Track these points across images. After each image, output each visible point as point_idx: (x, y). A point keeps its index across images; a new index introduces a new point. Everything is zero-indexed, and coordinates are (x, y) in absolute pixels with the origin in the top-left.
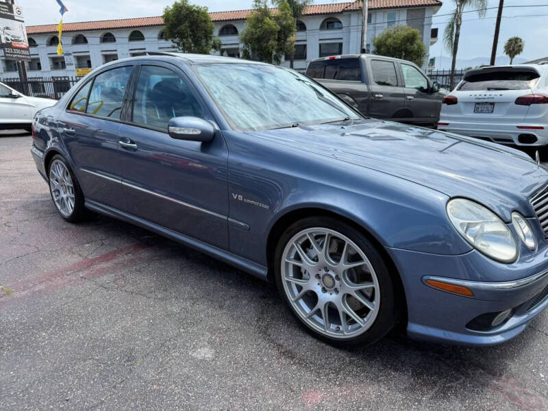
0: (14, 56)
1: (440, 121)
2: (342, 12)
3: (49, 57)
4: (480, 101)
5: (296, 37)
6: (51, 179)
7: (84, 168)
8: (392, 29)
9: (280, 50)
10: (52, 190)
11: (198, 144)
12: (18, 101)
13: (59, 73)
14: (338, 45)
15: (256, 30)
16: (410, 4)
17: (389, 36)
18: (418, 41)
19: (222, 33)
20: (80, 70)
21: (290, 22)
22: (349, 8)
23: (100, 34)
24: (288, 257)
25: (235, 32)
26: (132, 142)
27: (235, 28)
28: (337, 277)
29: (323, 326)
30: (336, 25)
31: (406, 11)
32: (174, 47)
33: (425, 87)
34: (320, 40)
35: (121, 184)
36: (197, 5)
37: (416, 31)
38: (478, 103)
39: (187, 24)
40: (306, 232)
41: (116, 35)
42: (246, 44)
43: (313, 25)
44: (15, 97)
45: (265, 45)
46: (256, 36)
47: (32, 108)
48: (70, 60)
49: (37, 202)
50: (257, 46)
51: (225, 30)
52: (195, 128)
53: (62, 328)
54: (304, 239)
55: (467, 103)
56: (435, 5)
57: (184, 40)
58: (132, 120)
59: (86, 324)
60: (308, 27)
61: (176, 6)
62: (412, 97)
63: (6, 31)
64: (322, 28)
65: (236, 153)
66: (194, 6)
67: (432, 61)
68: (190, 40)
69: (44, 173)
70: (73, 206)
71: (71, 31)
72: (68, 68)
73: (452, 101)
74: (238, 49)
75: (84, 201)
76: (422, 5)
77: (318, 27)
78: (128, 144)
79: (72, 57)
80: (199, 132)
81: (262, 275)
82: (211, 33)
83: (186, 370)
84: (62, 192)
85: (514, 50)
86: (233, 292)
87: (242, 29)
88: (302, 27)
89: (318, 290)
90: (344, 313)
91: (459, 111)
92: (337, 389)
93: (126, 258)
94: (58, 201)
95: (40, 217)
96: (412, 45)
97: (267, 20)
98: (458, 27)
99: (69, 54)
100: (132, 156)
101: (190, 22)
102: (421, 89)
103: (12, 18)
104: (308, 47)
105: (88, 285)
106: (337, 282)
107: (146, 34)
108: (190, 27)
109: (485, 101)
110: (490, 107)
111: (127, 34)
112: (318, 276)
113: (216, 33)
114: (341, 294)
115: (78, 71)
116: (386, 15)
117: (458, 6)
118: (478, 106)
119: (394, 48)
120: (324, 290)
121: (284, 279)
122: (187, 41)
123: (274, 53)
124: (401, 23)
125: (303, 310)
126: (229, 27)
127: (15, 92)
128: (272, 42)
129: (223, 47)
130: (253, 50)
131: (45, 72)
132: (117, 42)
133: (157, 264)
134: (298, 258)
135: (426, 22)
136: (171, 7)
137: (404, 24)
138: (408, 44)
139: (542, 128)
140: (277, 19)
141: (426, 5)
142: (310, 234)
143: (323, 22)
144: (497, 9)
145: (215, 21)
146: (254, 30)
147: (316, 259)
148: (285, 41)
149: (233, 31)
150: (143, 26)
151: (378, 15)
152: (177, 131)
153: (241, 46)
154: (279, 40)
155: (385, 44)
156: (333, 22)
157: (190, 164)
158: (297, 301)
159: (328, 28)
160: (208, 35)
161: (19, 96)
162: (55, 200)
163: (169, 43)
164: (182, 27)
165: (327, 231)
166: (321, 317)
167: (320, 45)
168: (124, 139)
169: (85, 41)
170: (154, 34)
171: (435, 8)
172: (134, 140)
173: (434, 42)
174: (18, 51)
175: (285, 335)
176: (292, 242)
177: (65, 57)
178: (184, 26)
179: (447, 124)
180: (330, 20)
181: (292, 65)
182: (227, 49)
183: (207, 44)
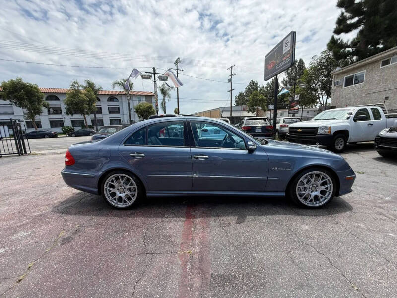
2: (118, 95)
5: (96, 104)
8: (141, 103)
9: (89, 109)
14: (117, 108)
15: (74, 99)
17: (141, 106)
19: (47, 99)
21: (93, 97)
22: (121, 94)
25: (57, 99)
27: (57, 97)
28: (317, 186)
29: (312, 204)
30: (115, 100)
31: (145, 97)
34: (108, 106)
36: (30, 83)
37: (150, 105)
39: (22, 92)
42: (68, 105)
43: (104, 99)
45: (81, 106)
46: (74, 102)
51: (49, 97)
57: (21, 101)
60: (101, 100)
64: (108, 100)
70: (134, 199)
74: (60, 107)
75: (146, 193)
76: (150, 95)
77: (107, 100)
82: (41, 99)
84: (118, 193)
88: (98, 100)
97: (80, 95)
98: (165, 104)
104: (102, 109)
106: (316, 188)
108: (26, 94)
113: (44, 99)
116: (137, 98)
117: (163, 97)
119: (144, 111)
120: (312, 192)
121: (297, 193)
122: (24, 102)
124: (144, 101)
126: (53, 96)
128: (86, 106)
129: (50, 106)
140: (86, 95)
143: (109, 98)
145: (44, 93)
146: (72, 99)
148: (92, 105)
149: (55, 98)
151: (134, 97)
153: (64, 106)
154: (89, 105)
158: (302, 199)
159: (111, 101)
160: (39, 99)
165: (315, 172)
166: (310, 201)
167: (109, 108)
176: (301, 179)
178: (21, 94)
180: (112, 98)
181: (95, 116)
182: (53, 108)
183: (39, 104)
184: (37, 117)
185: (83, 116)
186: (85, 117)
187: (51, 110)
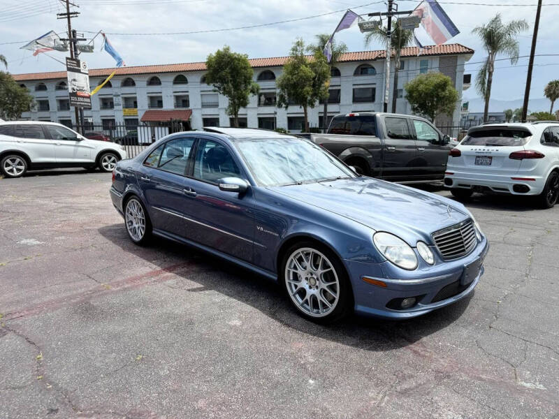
0: (78, 103)
1: (447, 171)
2: (375, 60)
3: (100, 98)
4: (479, 155)
5: (330, 83)
6: (127, 213)
7: (155, 206)
8: (423, 76)
9: (315, 95)
10: (127, 221)
11: (236, 194)
12: (82, 143)
13: (108, 113)
14: (371, 90)
15: (292, 76)
16: (442, 52)
17: (421, 82)
18: (449, 88)
19: (261, 78)
20: (127, 110)
21: (325, 69)
22: (382, 56)
23: (147, 78)
24: (290, 267)
25: (273, 77)
26: (193, 191)
27: (273, 74)
28: (318, 279)
29: (309, 310)
30: (370, 71)
31: (438, 59)
32: (215, 91)
33: (437, 139)
34: (354, 85)
35: (183, 219)
36: (238, 53)
37: (448, 78)
38: (479, 157)
39: (228, 70)
40: (300, 250)
41: (162, 78)
42: (282, 89)
43: (347, 71)
44: (79, 140)
45: (300, 90)
46: (292, 82)
47: (92, 150)
48: (118, 101)
49: (110, 230)
50: (292, 92)
51: (263, 75)
52: (235, 185)
53: (147, 307)
54: (299, 256)
55: (469, 156)
56: (467, 53)
57: (225, 85)
58: (193, 175)
59: (162, 306)
60: (343, 73)
61: (218, 53)
62: (423, 149)
63: (73, 82)
64: (356, 74)
65: (260, 201)
66: (235, 53)
67: (466, 105)
68: (230, 85)
69: (121, 210)
70: (143, 233)
71: (121, 75)
72: (116, 108)
73: (457, 154)
74: (274, 93)
75: (152, 230)
76: (455, 53)
77: (352, 73)
78: (190, 192)
79: (120, 98)
80: (237, 187)
81: (274, 280)
82: (250, 78)
83: (224, 330)
84: (134, 223)
85: (554, 93)
86: (255, 293)
87: (280, 75)
88: (336, 73)
89: (306, 287)
90: (321, 301)
91: (463, 163)
92: (312, 342)
93: (183, 270)
94: (131, 230)
95: (116, 241)
96: (444, 91)
97: (303, 67)
98: (490, 74)
99: (118, 96)
100: (193, 199)
101: (231, 68)
102: (433, 142)
103: (79, 71)
104: (342, 92)
105: (159, 285)
106: (317, 282)
107: (189, 78)
108: (231, 73)
109: (485, 154)
110: (488, 160)
111: (172, 78)
112: (307, 279)
113: (254, 78)
114: (319, 289)
115: (125, 111)
116: (419, 63)
117: (490, 54)
118: (478, 159)
119: (426, 94)
120: (310, 287)
121: (287, 281)
122: (228, 86)
123: (309, 98)
124: (433, 70)
125: (297, 301)
126: (267, 73)
127: (79, 136)
128: (308, 88)
129: (261, 91)
130: (289, 95)
131: (94, 111)
132: (162, 85)
133: (205, 274)
134: (295, 268)
135: (458, 68)
136: (214, 55)
137: (436, 71)
138: (440, 90)
139: (534, 180)
140: (313, 66)
141: (458, 53)
142: (302, 252)
143: (357, 69)
144: (529, 58)
145: (255, 67)
146: (290, 77)
147: (305, 268)
148: (320, 86)
149: (271, 75)
150: (187, 71)
151: (411, 62)
152: (225, 186)
153: (278, 91)
154: (314, 86)
155: (417, 90)
156: (366, 68)
157: (227, 205)
158: (294, 295)
159: (362, 74)
160: (247, 80)
161: (82, 139)
162: (128, 228)
163: (211, 87)
164: (223, 73)
165: (311, 250)
166: (308, 305)
167: (354, 89)
168: (187, 189)
169: (134, 84)
170: (198, 78)
171: (467, 55)
172: (194, 188)
173: (468, 87)
174: (81, 99)
175: (286, 316)
176: (292, 257)
177: (114, 98)
178: (226, 72)
179: (452, 174)
180: (364, 67)
181: (325, 109)
182: (265, 94)
183: (246, 89)
184: (241, 111)
185: (302, 110)
186: (305, 110)
187: (263, 98)
